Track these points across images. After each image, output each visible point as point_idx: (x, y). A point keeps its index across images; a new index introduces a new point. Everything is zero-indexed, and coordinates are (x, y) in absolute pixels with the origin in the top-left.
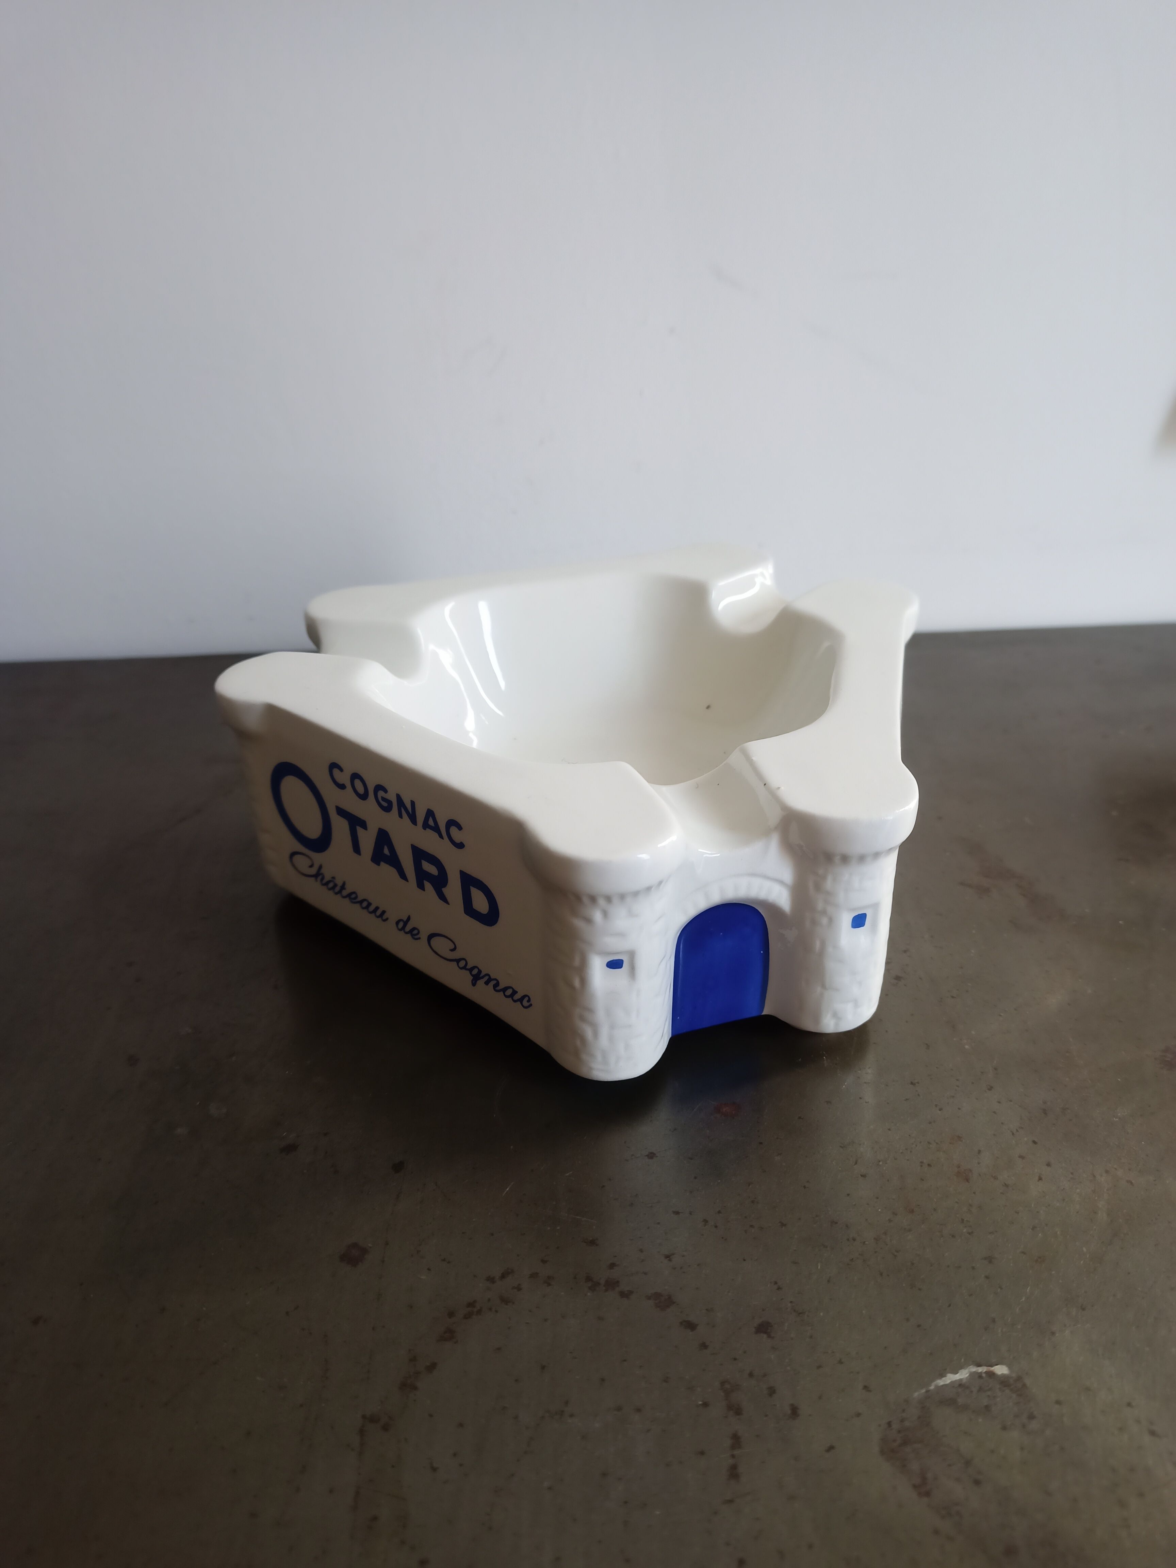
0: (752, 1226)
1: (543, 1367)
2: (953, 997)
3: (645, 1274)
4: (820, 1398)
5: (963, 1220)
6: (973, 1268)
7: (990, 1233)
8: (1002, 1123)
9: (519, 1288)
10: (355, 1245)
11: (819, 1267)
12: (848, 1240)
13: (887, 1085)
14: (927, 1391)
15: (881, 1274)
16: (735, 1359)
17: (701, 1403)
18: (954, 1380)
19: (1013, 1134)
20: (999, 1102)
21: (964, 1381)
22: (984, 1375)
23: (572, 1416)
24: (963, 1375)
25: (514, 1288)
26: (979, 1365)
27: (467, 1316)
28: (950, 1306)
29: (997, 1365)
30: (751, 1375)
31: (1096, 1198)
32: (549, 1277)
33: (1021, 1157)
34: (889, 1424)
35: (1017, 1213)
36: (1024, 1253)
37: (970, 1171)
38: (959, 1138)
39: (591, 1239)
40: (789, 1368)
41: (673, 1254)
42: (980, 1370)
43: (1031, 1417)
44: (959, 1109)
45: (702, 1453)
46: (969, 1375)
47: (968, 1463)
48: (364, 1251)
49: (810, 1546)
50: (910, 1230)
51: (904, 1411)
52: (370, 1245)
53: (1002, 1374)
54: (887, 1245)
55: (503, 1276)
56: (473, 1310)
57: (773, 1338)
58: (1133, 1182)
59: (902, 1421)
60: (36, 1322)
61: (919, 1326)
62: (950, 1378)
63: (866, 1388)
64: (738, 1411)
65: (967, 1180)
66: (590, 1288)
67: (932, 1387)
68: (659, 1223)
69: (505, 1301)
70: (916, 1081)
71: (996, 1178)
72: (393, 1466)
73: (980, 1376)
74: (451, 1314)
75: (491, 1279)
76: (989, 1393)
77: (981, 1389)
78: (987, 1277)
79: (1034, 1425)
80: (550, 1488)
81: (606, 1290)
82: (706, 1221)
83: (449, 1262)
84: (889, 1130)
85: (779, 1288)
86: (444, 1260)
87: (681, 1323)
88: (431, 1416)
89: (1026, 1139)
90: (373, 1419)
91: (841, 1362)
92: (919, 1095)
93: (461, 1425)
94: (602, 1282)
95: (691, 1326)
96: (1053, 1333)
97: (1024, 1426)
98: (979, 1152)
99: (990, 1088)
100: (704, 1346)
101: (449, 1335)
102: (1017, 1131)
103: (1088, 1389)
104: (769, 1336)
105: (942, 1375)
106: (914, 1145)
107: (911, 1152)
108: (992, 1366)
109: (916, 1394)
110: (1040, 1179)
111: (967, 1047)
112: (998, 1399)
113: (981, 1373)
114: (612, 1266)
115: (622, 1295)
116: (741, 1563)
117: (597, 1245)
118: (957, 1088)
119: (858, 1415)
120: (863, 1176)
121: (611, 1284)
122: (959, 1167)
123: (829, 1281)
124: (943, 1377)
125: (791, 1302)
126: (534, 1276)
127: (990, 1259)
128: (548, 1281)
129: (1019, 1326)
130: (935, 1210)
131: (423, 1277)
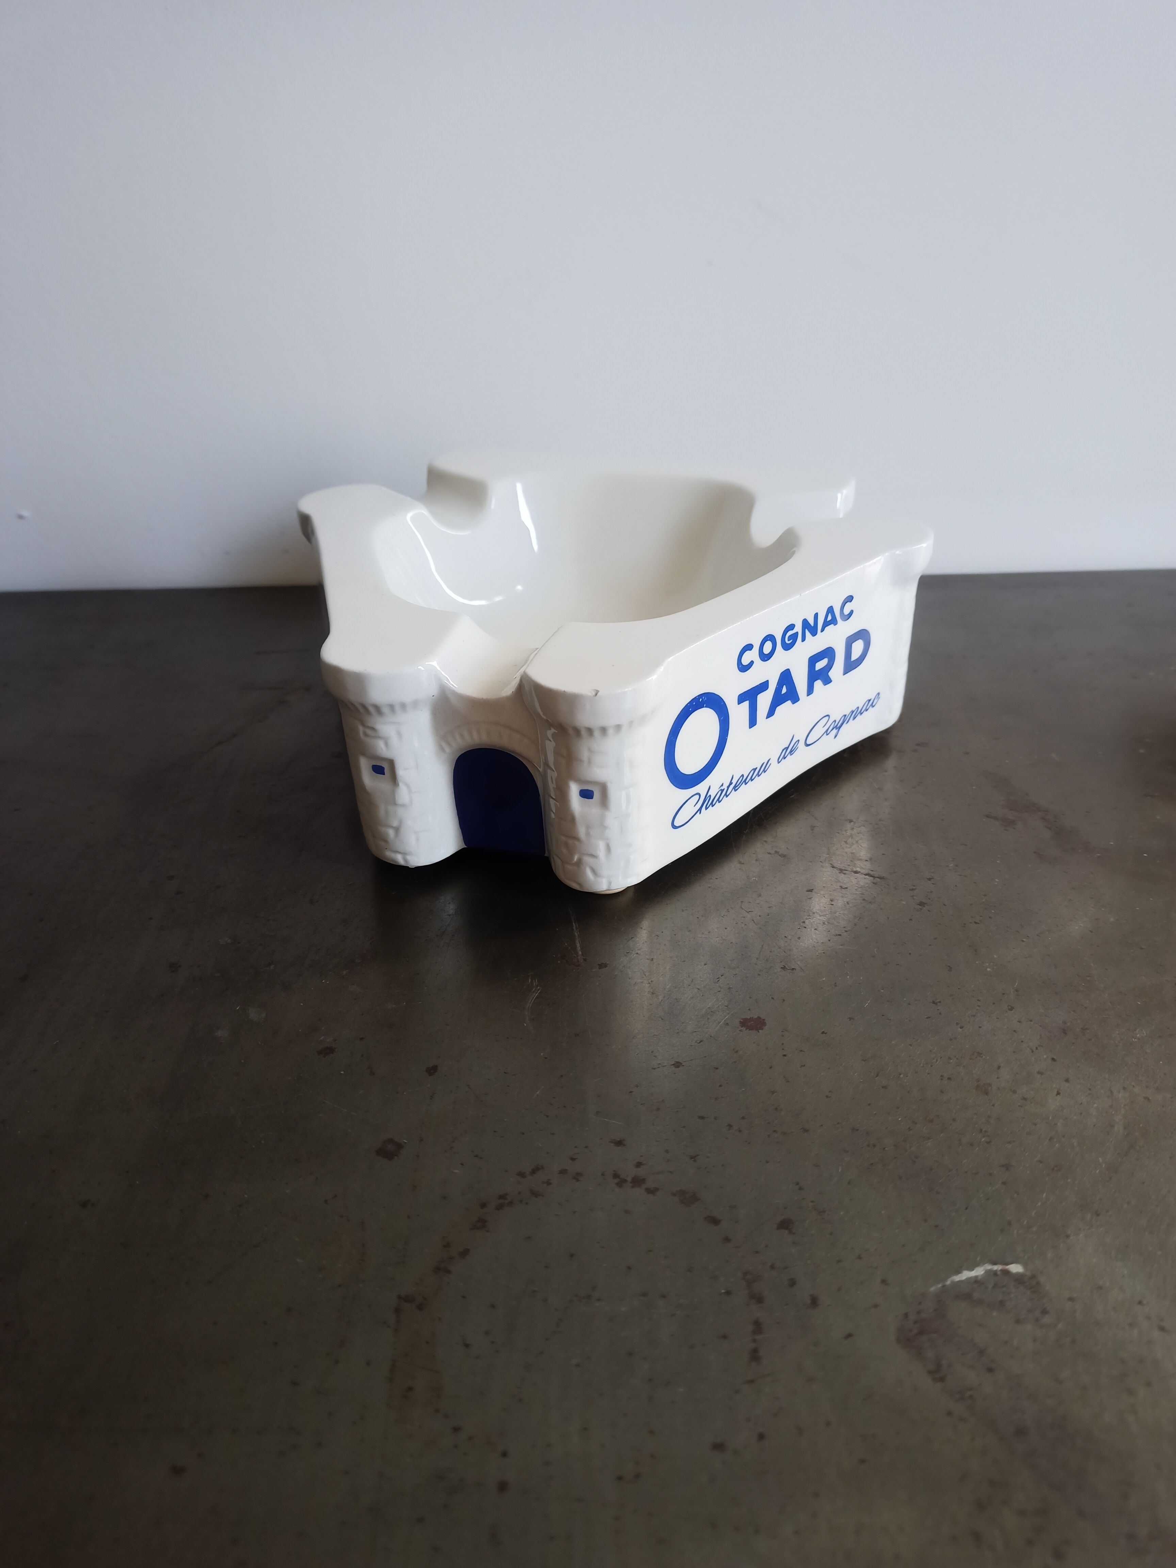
0: (775, 1131)
1: (572, 1255)
2: (976, 923)
3: (671, 1172)
4: (839, 1289)
5: (981, 1130)
6: (990, 1174)
7: (1008, 1143)
8: (1022, 1042)
9: (549, 1183)
10: (391, 1141)
11: (840, 1170)
12: (868, 1146)
13: (909, 1004)
14: (944, 1286)
15: (900, 1178)
16: (757, 1252)
17: (723, 1291)
18: (970, 1276)
19: (1033, 1052)
20: (1019, 1022)
21: (979, 1278)
22: (999, 1273)
23: (599, 1300)
24: (978, 1272)
25: (543, 1183)
26: (995, 1264)
27: (500, 1207)
28: (967, 1208)
29: (1012, 1264)
30: (772, 1267)
31: (1113, 1113)
32: (578, 1174)
33: (1040, 1073)
34: (906, 1315)
35: (1035, 1124)
36: (1040, 1162)
37: (990, 1085)
38: (980, 1054)
39: (619, 1140)
40: (809, 1262)
41: (698, 1155)
42: (996, 1268)
43: (1044, 1312)
45: (725, 1337)
46: (985, 1272)
47: (982, 1352)
48: (400, 1146)
49: (828, 1424)
50: (929, 1138)
51: (920, 1303)
52: (405, 1141)
53: (1017, 1272)
54: (906, 1151)
55: (533, 1172)
56: (504, 1202)
57: (794, 1234)
58: (1150, 1098)
59: (919, 1312)
60: (84, 1205)
61: (937, 1226)
62: (966, 1275)
63: (883, 1281)
64: (760, 1300)
65: (987, 1093)
66: (617, 1184)
67: (948, 1282)
68: (684, 1127)
69: (535, 1194)
70: (938, 1001)
71: (1014, 1092)
72: (427, 1343)
73: (995, 1273)
74: (483, 1206)
75: (522, 1175)
76: (1004, 1289)
77: (995, 1286)
78: (1004, 1183)
79: (1047, 1320)
80: (578, 1365)
81: (633, 1187)
82: (730, 1126)
83: (481, 1158)
84: (911, 1045)
85: (801, 1189)
86: (476, 1156)
87: (705, 1218)
88: (464, 1297)
89: (1045, 1056)
90: (408, 1299)
91: (860, 1258)
92: (940, 1014)
93: (493, 1306)
94: (629, 1179)
95: (714, 1221)
96: (1068, 1236)
97: (1037, 1320)
98: (999, 1067)
99: (1011, 1009)
100: (727, 1240)
101: (481, 1224)
102: (1037, 1048)
103: (1100, 1288)
104: (791, 1232)
105: (958, 1272)
106: (935, 1060)
107: (931, 1066)
108: (1007, 1264)
109: (932, 1289)
110: (1058, 1093)
111: (988, 969)
112: (1012, 1295)
113: (996, 1270)
114: (639, 1165)
115: (649, 1191)
116: (761, 1437)
117: (624, 1145)
118: (978, 1008)
119: (876, 1306)
120: (884, 1087)
121: (637, 1182)
122: (978, 1080)
123: (849, 1183)
124: (960, 1273)
125: (812, 1202)
126: (563, 1172)
127: (1007, 1167)
128: (577, 1177)
129: (1035, 1229)
130: (954, 1120)
131: (457, 1171)
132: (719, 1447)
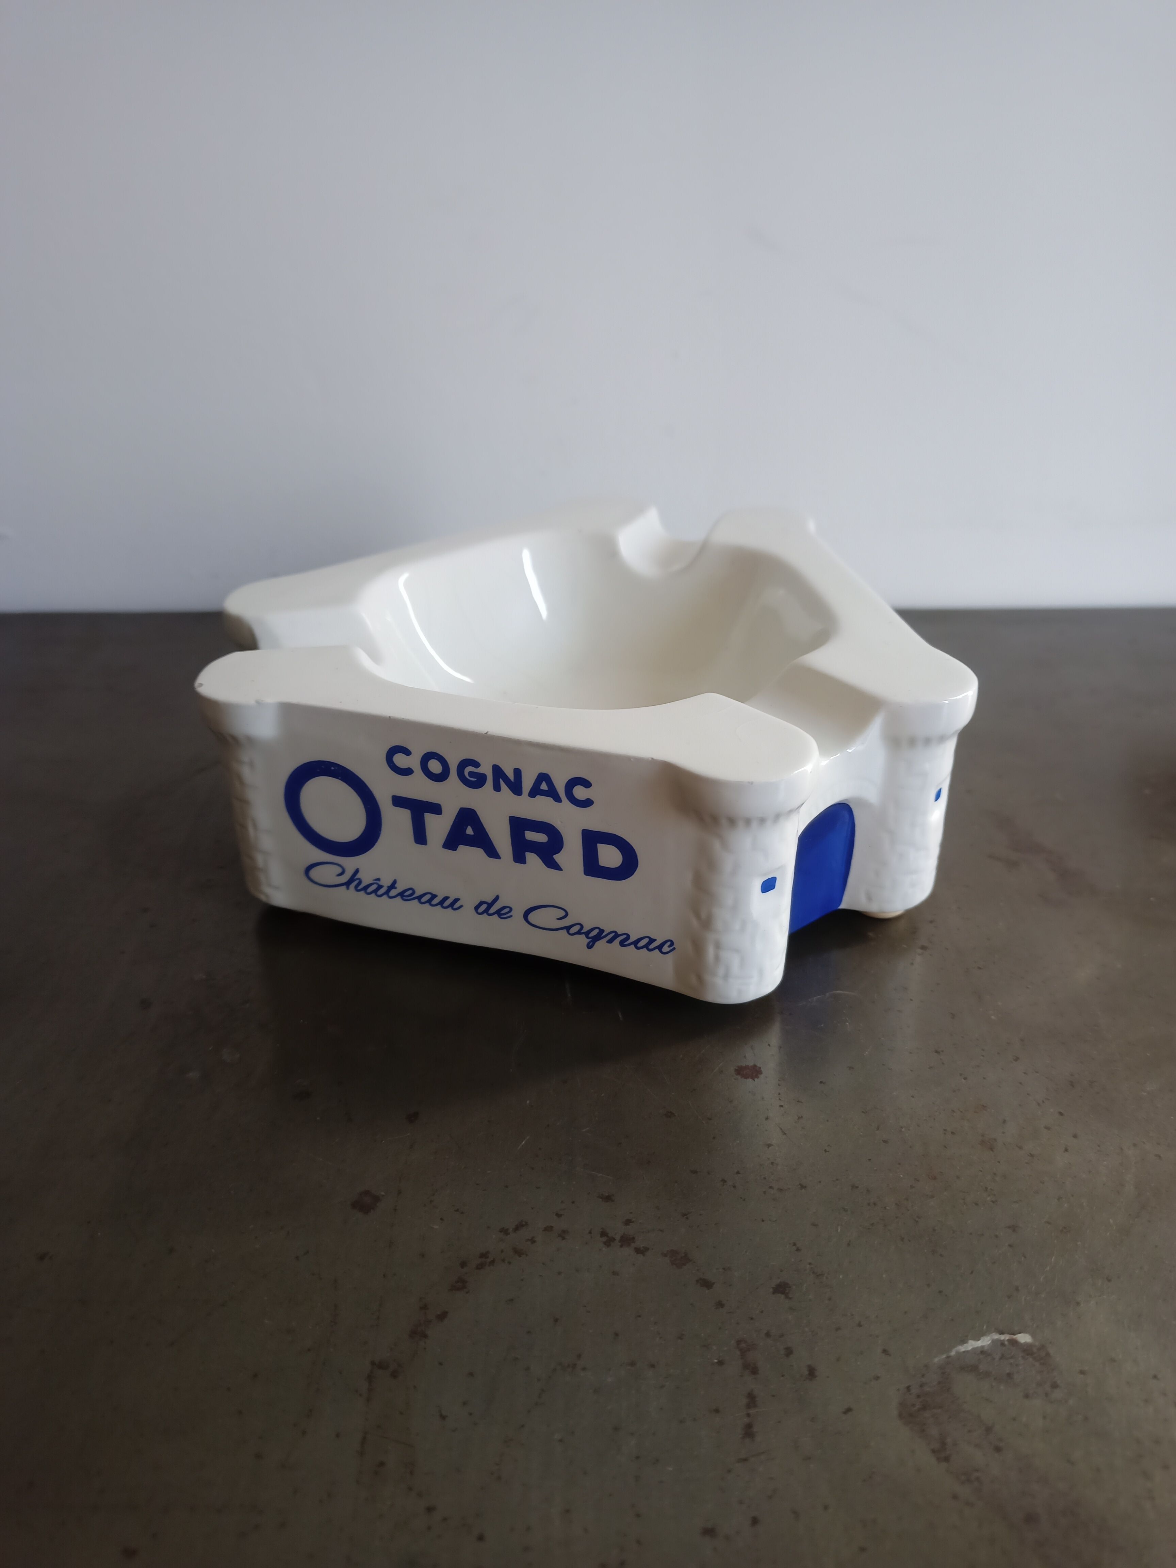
0: (771, 1187)
1: (556, 1320)
2: (979, 968)
3: (662, 1231)
4: (838, 1360)
5: (986, 1188)
6: (996, 1236)
7: (1014, 1202)
8: (1028, 1094)
9: (533, 1241)
10: (367, 1193)
11: (839, 1230)
12: (869, 1204)
13: (911, 1052)
14: (948, 1357)
15: (902, 1239)
16: (752, 1319)
17: (716, 1361)
18: (976, 1346)
19: (1039, 1104)
20: (1025, 1073)
21: (986, 1348)
22: (1006, 1343)
23: (584, 1369)
24: (985, 1342)
25: (528, 1240)
26: (1002, 1333)
27: (480, 1267)
28: (972, 1273)
29: (1020, 1333)
30: (768, 1335)
31: (1124, 1171)
32: (564, 1232)
33: (1047, 1128)
34: (908, 1388)
35: (1043, 1183)
36: (1049, 1223)
38: (984, 1107)
39: (607, 1195)
40: (806, 1329)
41: (690, 1213)
42: (1002, 1337)
43: (1055, 1386)
44: (984, 1078)
45: (717, 1411)
46: (991, 1343)
47: (989, 1430)
48: (377, 1199)
49: (826, 1507)
50: (932, 1197)
51: (923, 1376)
52: (383, 1193)
53: (1025, 1342)
54: (909, 1210)
55: (516, 1229)
56: (485, 1260)
57: (790, 1299)
58: (1161, 1156)
59: (921, 1386)
60: (42, 1258)
61: (940, 1292)
62: (972, 1345)
63: (885, 1351)
64: (754, 1371)
66: (605, 1243)
67: (953, 1353)
68: (675, 1182)
69: (518, 1252)
70: (941, 1049)
71: (1020, 1148)
72: (401, 1413)
73: (1002, 1343)
74: (463, 1264)
75: (505, 1231)
76: (1012, 1361)
77: (1003, 1357)
78: (1010, 1246)
79: (1057, 1394)
80: (561, 1441)
81: (621, 1246)
82: (723, 1181)
83: (462, 1213)
84: (913, 1097)
85: (798, 1250)
86: (457, 1210)
87: (697, 1281)
88: (441, 1364)
89: (1052, 1110)
90: (382, 1366)
91: (860, 1325)
92: (943, 1063)
93: (471, 1374)
94: (618, 1238)
95: (707, 1284)
96: (1078, 1304)
97: (1047, 1394)
98: (1004, 1121)
99: (1017, 1059)
100: (720, 1305)
101: (460, 1285)
102: (1043, 1102)
103: (1113, 1360)
104: (787, 1297)
105: (963, 1342)
106: (938, 1113)
107: (934, 1119)
108: (1014, 1334)
109: (936, 1360)
110: (1066, 1150)
111: (993, 1017)
112: (1021, 1368)
113: (1004, 1340)
114: (628, 1222)
115: (638, 1251)
116: (755, 1521)
117: (613, 1201)
118: (982, 1058)
119: (877, 1378)
120: (885, 1142)
121: (626, 1240)
122: (983, 1136)
123: (849, 1244)
124: (964, 1343)
125: (810, 1264)
126: (549, 1229)
127: (1014, 1228)
128: (563, 1235)
129: (1043, 1296)
130: (958, 1177)
131: (436, 1227)
132: (709, 1532)
